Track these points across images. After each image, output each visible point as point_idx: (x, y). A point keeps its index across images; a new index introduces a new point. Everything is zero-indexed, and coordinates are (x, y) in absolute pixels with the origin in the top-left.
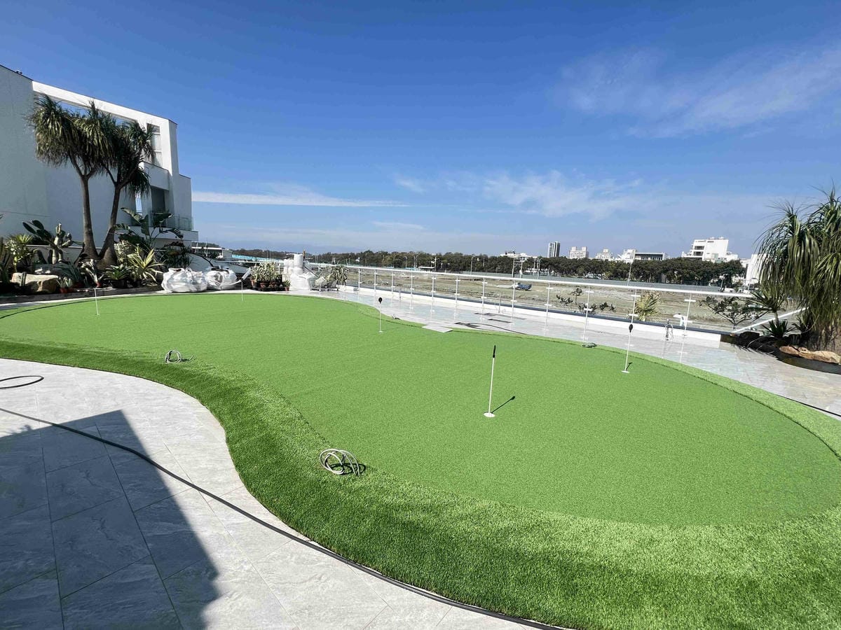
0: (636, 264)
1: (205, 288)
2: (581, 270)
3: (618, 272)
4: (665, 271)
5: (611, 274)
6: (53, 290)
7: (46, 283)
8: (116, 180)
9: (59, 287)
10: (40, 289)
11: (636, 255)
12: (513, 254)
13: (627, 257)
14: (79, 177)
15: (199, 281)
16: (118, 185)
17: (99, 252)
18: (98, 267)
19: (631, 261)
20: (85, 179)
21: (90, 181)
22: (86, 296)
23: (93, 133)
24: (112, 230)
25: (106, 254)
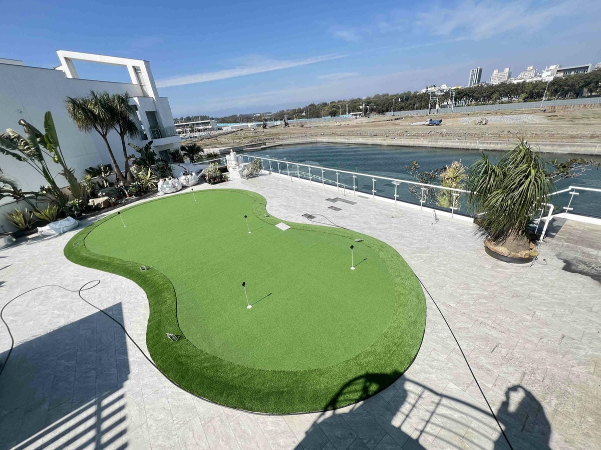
0: (556, 82)
1: (181, 188)
2: (495, 96)
3: (533, 93)
4: (587, 84)
5: (527, 95)
6: (108, 206)
7: (104, 202)
8: (120, 132)
9: (110, 203)
10: (102, 206)
11: (558, 71)
12: (433, 88)
13: (547, 76)
14: (102, 137)
15: (177, 185)
16: (122, 134)
17: (124, 175)
18: (126, 185)
19: (551, 79)
20: (104, 136)
21: (107, 137)
22: (124, 205)
23: (99, 112)
24: (127, 162)
25: (128, 176)
